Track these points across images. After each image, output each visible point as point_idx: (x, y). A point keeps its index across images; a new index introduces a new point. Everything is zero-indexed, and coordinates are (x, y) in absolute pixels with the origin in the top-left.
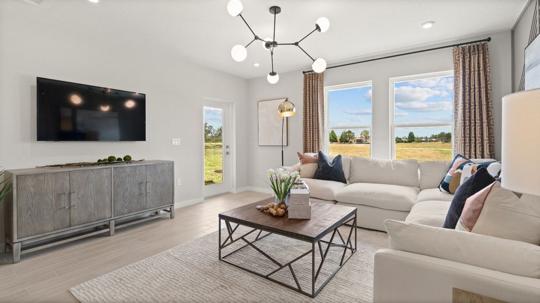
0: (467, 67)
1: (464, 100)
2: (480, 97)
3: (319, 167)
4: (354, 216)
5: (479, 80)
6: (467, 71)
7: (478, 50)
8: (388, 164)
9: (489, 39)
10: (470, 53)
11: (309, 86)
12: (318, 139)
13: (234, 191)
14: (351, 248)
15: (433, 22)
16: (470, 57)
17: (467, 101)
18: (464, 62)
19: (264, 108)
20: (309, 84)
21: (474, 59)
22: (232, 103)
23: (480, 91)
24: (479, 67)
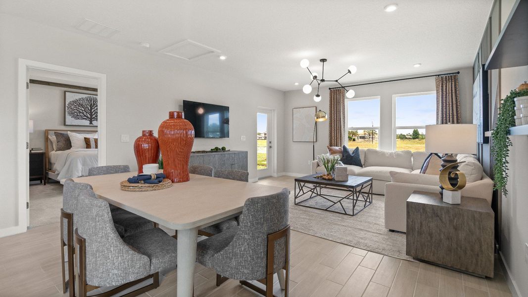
0: (444, 90)
1: (442, 112)
2: (453, 110)
3: (343, 156)
4: (371, 182)
5: (452, 99)
6: (444, 92)
7: (452, 80)
8: (391, 154)
9: (458, 73)
10: (446, 81)
11: (334, 99)
12: (341, 137)
13: (275, 175)
14: (370, 202)
15: (420, 64)
16: (446, 84)
17: (444, 113)
18: (442, 87)
19: (298, 114)
20: (334, 97)
21: (449, 85)
22: (274, 110)
23: (452, 106)
24: (452, 91)
